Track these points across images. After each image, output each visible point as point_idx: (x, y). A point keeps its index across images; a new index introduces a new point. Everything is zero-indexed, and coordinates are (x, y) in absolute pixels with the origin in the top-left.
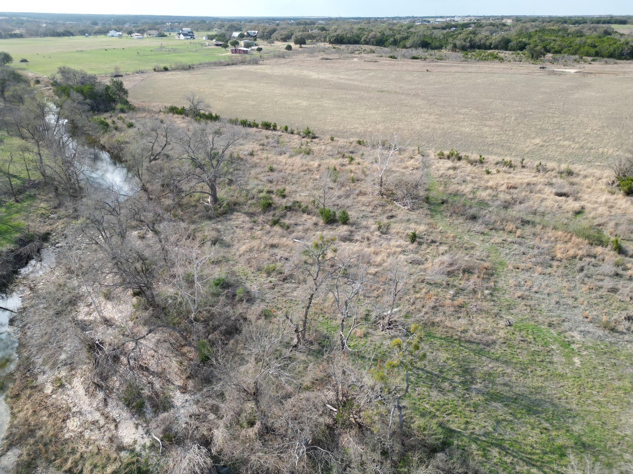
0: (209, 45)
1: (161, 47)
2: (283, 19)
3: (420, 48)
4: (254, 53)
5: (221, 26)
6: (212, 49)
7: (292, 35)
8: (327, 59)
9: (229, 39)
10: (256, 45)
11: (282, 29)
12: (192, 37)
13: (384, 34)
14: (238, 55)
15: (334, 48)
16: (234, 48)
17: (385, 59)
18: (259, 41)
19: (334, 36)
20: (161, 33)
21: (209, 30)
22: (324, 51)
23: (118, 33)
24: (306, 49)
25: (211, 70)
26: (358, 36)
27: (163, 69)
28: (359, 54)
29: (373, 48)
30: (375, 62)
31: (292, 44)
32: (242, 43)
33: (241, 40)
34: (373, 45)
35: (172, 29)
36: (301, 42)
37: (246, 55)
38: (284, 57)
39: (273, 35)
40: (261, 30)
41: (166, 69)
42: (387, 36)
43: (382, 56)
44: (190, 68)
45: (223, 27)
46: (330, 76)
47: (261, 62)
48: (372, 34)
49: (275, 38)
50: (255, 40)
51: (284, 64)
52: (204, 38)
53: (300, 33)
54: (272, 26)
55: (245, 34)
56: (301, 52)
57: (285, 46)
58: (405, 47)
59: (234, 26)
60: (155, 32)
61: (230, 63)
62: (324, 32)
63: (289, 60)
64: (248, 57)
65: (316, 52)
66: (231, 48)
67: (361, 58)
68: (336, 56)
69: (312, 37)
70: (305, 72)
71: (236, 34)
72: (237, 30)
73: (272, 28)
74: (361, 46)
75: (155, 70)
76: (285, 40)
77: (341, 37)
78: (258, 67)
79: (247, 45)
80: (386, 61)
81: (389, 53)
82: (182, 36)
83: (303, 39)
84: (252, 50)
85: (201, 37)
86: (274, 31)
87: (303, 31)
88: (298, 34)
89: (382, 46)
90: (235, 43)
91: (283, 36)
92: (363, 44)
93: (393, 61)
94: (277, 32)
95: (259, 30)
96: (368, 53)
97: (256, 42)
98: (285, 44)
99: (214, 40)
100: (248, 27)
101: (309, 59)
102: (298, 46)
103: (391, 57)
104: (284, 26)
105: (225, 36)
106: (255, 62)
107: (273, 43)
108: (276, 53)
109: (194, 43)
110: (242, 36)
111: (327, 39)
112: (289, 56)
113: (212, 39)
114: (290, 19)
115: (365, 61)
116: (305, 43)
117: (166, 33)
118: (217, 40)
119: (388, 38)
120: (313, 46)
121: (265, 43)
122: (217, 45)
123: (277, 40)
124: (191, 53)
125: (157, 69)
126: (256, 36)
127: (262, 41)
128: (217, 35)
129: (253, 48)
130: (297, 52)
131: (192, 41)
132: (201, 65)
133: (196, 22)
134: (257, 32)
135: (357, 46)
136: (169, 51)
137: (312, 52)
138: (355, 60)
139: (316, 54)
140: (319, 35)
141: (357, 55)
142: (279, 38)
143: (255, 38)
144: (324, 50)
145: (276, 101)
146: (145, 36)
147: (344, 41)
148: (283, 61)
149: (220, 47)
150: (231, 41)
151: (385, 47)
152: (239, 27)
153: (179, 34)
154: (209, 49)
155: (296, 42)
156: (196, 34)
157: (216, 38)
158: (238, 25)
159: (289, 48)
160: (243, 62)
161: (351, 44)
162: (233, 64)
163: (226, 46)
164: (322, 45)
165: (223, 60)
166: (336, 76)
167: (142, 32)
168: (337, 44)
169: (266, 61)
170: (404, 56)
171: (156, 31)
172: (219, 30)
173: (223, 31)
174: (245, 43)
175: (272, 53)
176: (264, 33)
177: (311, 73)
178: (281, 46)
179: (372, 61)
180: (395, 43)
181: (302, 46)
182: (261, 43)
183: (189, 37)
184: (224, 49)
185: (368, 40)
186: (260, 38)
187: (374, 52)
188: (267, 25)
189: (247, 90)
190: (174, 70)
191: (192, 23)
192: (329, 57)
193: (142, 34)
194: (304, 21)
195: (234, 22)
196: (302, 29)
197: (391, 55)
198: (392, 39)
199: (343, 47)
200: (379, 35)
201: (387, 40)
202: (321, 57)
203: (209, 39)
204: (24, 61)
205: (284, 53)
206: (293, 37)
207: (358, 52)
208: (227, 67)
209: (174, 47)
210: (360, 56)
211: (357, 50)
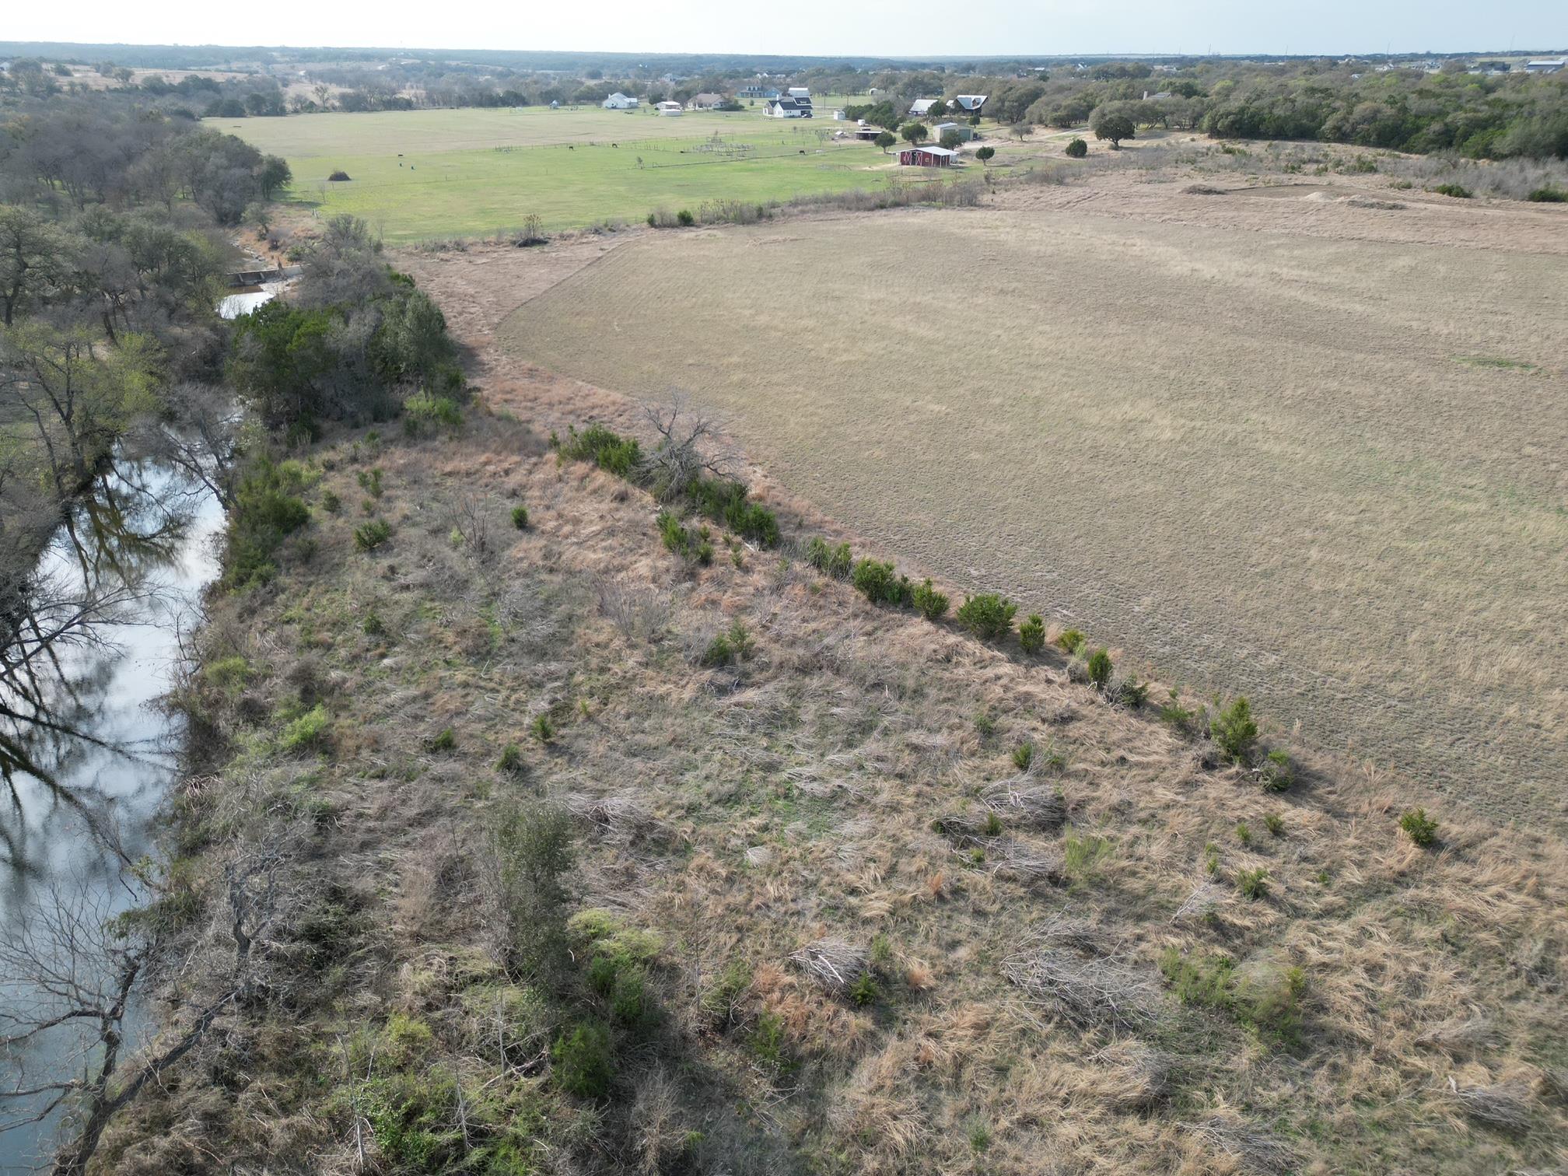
0: (843, 137)
1: (714, 140)
2: (1059, 63)
3: (1553, 158)
4: (968, 162)
5: (888, 83)
6: (849, 149)
7: (1091, 108)
8: (1209, 192)
9: (902, 120)
10: (977, 138)
11: (1061, 90)
12: (806, 112)
13: (1404, 110)
14: (918, 168)
15: (1229, 151)
16: (909, 148)
17: (1423, 195)
18: (986, 126)
19: (1229, 114)
20: (728, 101)
21: (854, 92)
22: (1193, 162)
23: (628, 100)
24: (1132, 155)
25: (823, 226)
26: (1312, 114)
27: (676, 219)
28: (1319, 173)
29: (1369, 153)
30: (1394, 207)
31: (1088, 137)
32: (935, 132)
33: (935, 123)
34: (1365, 142)
35: (762, 91)
36: (1117, 130)
37: (944, 173)
38: (1060, 182)
39: (1031, 107)
40: (996, 93)
41: (686, 221)
42: (1417, 117)
43: (1409, 187)
44: (761, 216)
45: (893, 83)
46: (1238, 265)
47: (986, 198)
48: (1360, 109)
49: (1036, 117)
50: (976, 122)
51: (1062, 206)
52: (836, 116)
53: (1117, 104)
54: (1028, 83)
55: (950, 103)
56: (1117, 165)
57: (1067, 143)
58: (1487, 153)
59: (922, 83)
60: (714, 99)
61: (891, 199)
62: (1194, 99)
63: (1079, 191)
64: (946, 178)
65: (1168, 163)
66: (903, 146)
67: (1332, 190)
68: (1238, 180)
69: (1152, 115)
70: (1140, 246)
71: (923, 105)
72: (927, 92)
73: (1031, 86)
74: (1323, 145)
75: (651, 222)
76: (1064, 123)
77: (1252, 116)
78: (976, 215)
79: (950, 141)
80: (1429, 205)
81: (1438, 173)
82: (778, 108)
83: (1127, 121)
84: (964, 154)
85: (829, 113)
86: (1035, 95)
87: (1125, 96)
88: (1111, 107)
89: (1396, 148)
90: (916, 134)
91: (1062, 113)
92: (1328, 140)
93: (1459, 208)
94: (1043, 98)
95: (989, 93)
96: (1352, 171)
97: (977, 129)
98: (1067, 137)
99: (860, 122)
100: (959, 85)
101: (1146, 188)
102: (1108, 142)
103: (1449, 191)
104: (1064, 82)
105: (891, 109)
106: (968, 199)
107: (1029, 132)
108: (1038, 169)
109: (803, 130)
110: (938, 111)
111: (1206, 122)
112: (1077, 176)
113: (855, 119)
114: (1075, 62)
115: (1352, 203)
116: (1129, 135)
117: (744, 102)
118: (870, 122)
119: (1421, 122)
120: (1153, 143)
121: (1006, 131)
122: (865, 137)
123: (1041, 122)
124: (785, 162)
125: (658, 222)
126: (979, 110)
127: (995, 125)
128: (871, 107)
129: (969, 146)
130: (1104, 165)
131: (803, 122)
132: (801, 207)
133: (828, 71)
134: (984, 98)
135: (1309, 148)
136: (729, 154)
137: (1152, 163)
138: (1314, 196)
139: (1168, 170)
140: (1177, 109)
141: (1312, 179)
142: (1049, 115)
143: (976, 116)
144: (1192, 159)
145: (1037, 403)
146: (690, 106)
147: (1262, 128)
148: (1056, 194)
149: (871, 143)
150: (908, 124)
151: (1408, 151)
152: (935, 83)
153: (773, 103)
154: (840, 149)
155: (1102, 133)
156: (816, 102)
157: (868, 115)
158: (934, 77)
159: (1078, 149)
160: (929, 198)
161: (1287, 138)
162: (897, 205)
163: (886, 142)
164: (1185, 139)
165: (867, 190)
166: (1261, 268)
167: (683, 96)
168: (1235, 137)
169: (1003, 196)
170: (1498, 188)
171: (718, 96)
172: (882, 92)
173: (890, 96)
174: (944, 131)
175: (1024, 168)
176: (1003, 102)
177: (1162, 251)
178: (1052, 141)
179: (1380, 206)
180: (1448, 140)
181: (1122, 142)
182: (995, 135)
183: (798, 112)
184: (880, 151)
185: (1347, 127)
186: (990, 115)
187: (1372, 170)
188: (1014, 77)
189: (924, 331)
190: (712, 221)
191: (820, 72)
192: (1212, 183)
193: (683, 104)
194: (1117, 66)
195: (927, 71)
196: (1121, 90)
197: (1441, 182)
198: (1436, 126)
199: (1258, 147)
200: (1389, 111)
201: (1418, 129)
202: (1190, 183)
203: (847, 117)
204: (340, 177)
205: (1060, 168)
206: (1093, 114)
207: (1315, 166)
208: (878, 213)
209: (749, 142)
210: (1324, 180)
211: (1310, 161)
